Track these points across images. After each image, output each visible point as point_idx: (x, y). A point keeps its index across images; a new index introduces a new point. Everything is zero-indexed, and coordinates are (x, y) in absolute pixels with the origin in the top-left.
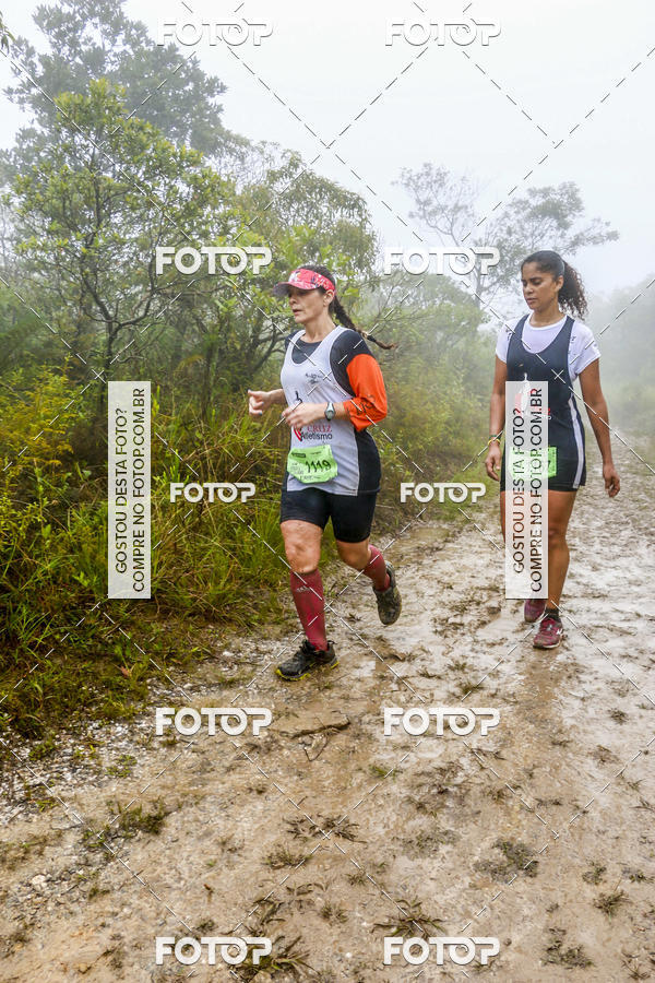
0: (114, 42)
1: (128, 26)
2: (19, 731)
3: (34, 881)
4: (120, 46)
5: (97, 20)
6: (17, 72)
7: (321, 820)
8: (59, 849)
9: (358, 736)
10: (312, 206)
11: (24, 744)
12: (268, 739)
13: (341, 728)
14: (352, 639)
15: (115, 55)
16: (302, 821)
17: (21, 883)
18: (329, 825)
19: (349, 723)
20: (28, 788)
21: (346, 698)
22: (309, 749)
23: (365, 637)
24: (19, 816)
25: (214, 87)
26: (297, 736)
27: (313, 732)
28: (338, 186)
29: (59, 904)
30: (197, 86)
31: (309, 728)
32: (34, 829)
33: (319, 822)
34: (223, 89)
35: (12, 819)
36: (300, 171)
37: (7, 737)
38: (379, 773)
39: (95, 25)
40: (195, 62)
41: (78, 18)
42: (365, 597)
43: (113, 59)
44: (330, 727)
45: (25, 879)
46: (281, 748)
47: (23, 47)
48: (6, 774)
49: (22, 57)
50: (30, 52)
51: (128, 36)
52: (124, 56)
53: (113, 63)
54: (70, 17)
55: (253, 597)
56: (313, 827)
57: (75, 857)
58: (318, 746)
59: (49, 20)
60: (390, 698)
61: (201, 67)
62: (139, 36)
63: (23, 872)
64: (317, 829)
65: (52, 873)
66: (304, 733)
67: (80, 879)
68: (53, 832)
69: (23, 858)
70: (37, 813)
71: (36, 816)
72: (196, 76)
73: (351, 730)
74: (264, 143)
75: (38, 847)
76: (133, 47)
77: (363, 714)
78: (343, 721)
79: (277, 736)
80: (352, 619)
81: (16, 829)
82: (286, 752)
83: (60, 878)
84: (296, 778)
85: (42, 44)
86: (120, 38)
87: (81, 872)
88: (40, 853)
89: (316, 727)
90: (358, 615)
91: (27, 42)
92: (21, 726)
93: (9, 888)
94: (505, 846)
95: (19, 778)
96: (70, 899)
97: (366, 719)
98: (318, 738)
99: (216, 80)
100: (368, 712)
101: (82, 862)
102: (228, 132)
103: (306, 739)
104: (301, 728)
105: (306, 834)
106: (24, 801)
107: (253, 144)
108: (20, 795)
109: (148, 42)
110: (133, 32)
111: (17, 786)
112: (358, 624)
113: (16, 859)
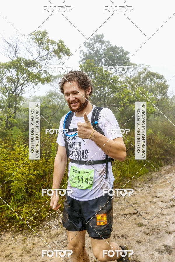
0: (102, 47)
1: (105, 42)
2: (60, 210)
3: (55, 242)
4: (104, 47)
5: (98, 43)
6: (81, 57)
7: (121, 235)
8: (62, 236)
9: (138, 216)
10: (152, 79)
11: (61, 213)
12: (116, 215)
13: (135, 214)
14: (147, 192)
15: (102, 50)
16: (117, 235)
17: (52, 242)
18: (123, 236)
19: (137, 213)
20: (59, 223)
21: (139, 206)
22: (125, 218)
23: (150, 192)
24: (56, 228)
25: (127, 53)
26: (123, 215)
27: (127, 214)
28: (158, 73)
29: (58, 247)
30: (123, 53)
31: (126, 213)
32: (58, 231)
33: (120, 235)
34: (129, 53)
35: (54, 229)
36: (147, 71)
37: (58, 211)
38: (140, 225)
39: (98, 44)
40: (122, 48)
41: (94, 43)
42: (156, 181)
43: (102, 51)
44: (132, 213)
45: (53, 241)
46: (118, 218)
47: (82, 52)
48: (56, 219)
49: (82, 54)
50: (84, 52)
51: (106, 45)
52: (104, 50)
53: (102, 52)
54: (92, 43)
55: (125, 181)
56: (118, 236)
57: (65, 238)
58: (128, 218)
59: (88, 45)
60: (150, 207)
61: (123, 49)
62: (108, 44)
63: (53, 240)
64: (119, 237)
65: (59, 241)
66: (125, 214)
67: (65, 243)
68: (62, 232)
69: (54, 237)
70: (60, 228)
71: (60, 229)
72: (122, 51)
73: (138, 214)
74: (140, 64)
75: (58, 235)
76: (107, 47)
77: (141, 211)
78: (136, 212)
79: (118, 215)
80: (149, 187)
81: (55, 231)
82: (119, 219)
83: (60, 242)
84: (119, 225)
85: (86, 50)
86: (104, 45)
87: (64, 241)
88: (58, 236)
89: (128, 213)
90: (152, 186)
91: (83, 50)
92: (61, 209)
93: (49, 243)
94: (165, 246)
95: (58, 220)
96: (61, 246)
97: (142, 212)
98: (128, 216)
99: (127, 51)
100: (143, 210)
101: (66, 239)
102: (131, 63)
103: (125, 216)
104: (124, 213)
105: (116, 238)
106: (58, 225)
107: (138, 65)
108: (57, 224)
109: (111, 45)
110: (107, 43)
111: (58, 222)
112: (151, 188)
113: (53, 237)
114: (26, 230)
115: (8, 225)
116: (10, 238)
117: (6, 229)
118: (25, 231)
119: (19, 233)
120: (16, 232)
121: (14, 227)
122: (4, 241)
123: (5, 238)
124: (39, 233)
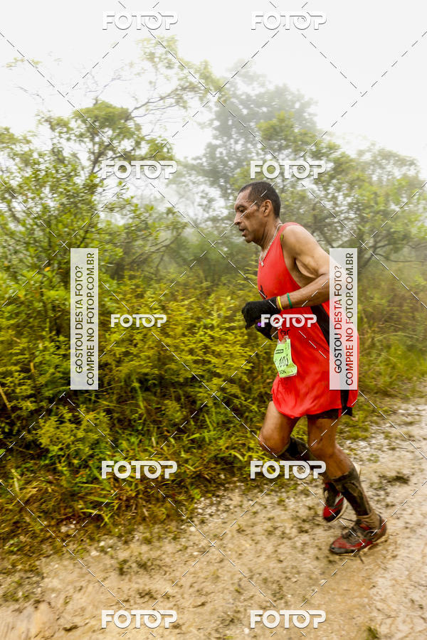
114: (266, 484)
115: (222, 476)
116: (245, 502)
117: (223, 485)
118: (266, 486)
119: (256, 491)
120: (249, 490)
121: (239, 481)
122: (235, 507)
123: (231, 502)
124: (300, 488)
